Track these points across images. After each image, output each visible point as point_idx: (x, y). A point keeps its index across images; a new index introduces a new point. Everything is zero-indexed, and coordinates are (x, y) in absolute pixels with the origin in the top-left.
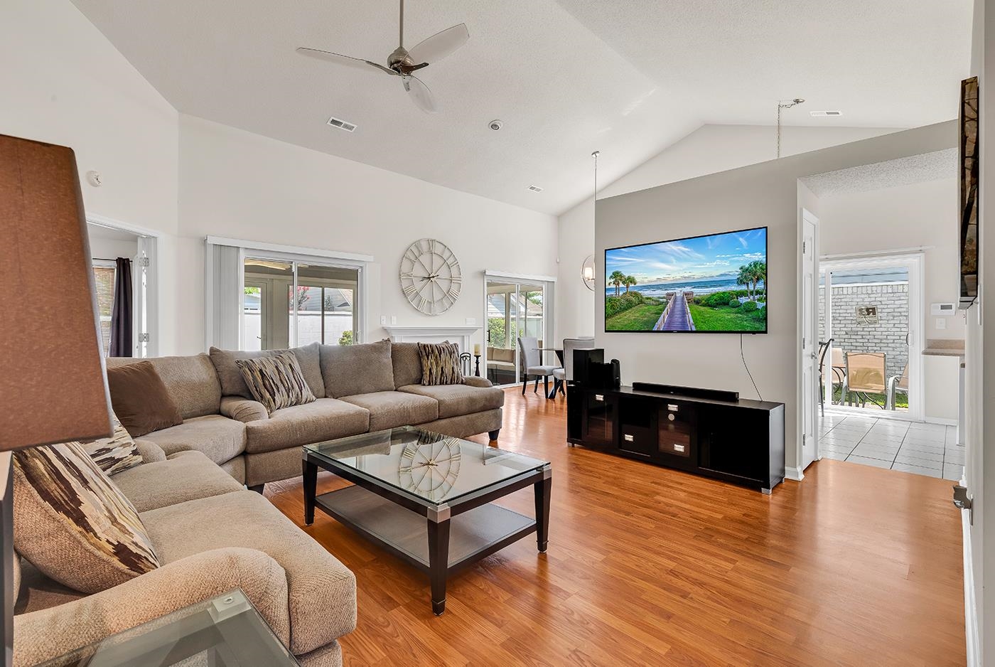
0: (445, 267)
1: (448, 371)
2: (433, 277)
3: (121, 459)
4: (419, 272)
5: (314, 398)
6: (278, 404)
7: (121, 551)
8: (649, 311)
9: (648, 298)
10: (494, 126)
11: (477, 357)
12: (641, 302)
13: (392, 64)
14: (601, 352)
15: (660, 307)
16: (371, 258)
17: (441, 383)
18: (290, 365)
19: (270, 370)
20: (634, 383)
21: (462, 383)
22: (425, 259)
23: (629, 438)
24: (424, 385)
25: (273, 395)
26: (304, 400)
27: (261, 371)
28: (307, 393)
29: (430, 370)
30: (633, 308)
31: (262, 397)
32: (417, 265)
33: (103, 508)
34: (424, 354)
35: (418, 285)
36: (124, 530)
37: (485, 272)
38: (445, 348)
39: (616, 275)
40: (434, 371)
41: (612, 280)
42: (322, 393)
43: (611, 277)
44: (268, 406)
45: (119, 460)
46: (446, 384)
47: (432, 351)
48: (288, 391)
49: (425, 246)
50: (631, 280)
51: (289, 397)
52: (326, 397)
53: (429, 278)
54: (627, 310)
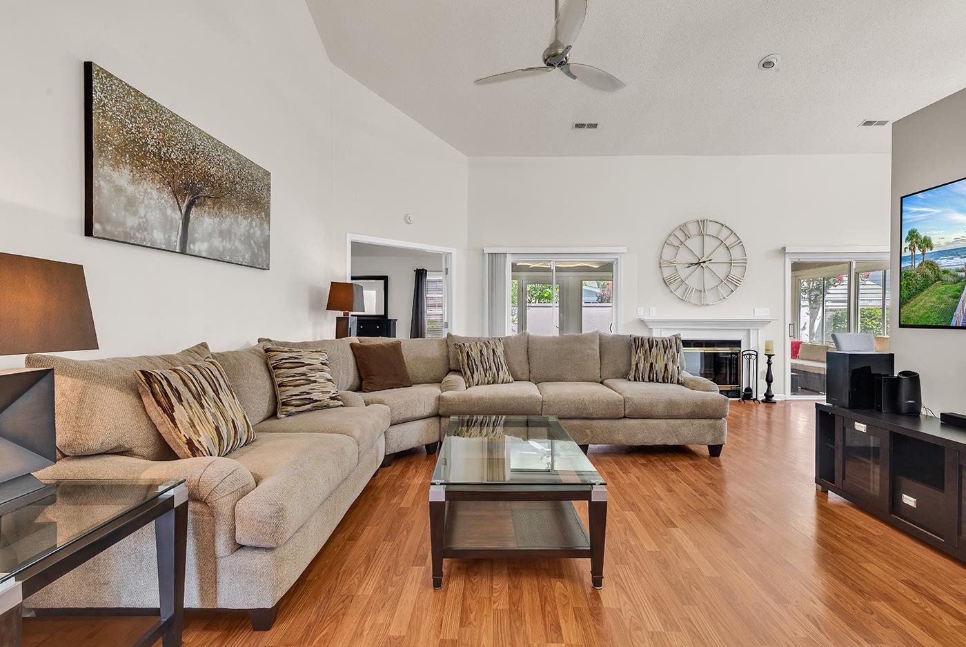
0: (722, 249)
1: (659, 367)
2: (704, 262)
3: (320, 401)
4: (684, 257)
5: (511, 379)
6: (476, 380)
7: (190, 443)
8: (945, 292)
9: (945, 272)
10: (768, 64)
11: (770, 356)
12: (938, 278)
13: (545, 60)
14: (890, 358)
15: (959, 286)
16: (624, 250)
17: (651, 380)
18: (493, 350)
19: (475, 353)
20: (941, 414)
21: (678, 383)
22: (694, 244)
23: (909, 501)
24: (629, 380)
25: (472, 374)
26: (500, 381)
27: (468, 353)
28: (504, 374)
29: (637, 365)
30: (931, 288)
31: (465, 373)
32: (682, 251)
33: (187, 417)
34: (634, 346)
35: (683, 272)
36: (197, 432)
37: (784, 249)
38: (660, 342)
39: (913, 235)
40: (641, 366)
41: (909, 243)
42: (525, 377)
43: (907, 239)
44: (467, 381)
45: (317, 401)
46: (657, 381)
47: (642, 345)
48: (486, 371)
49: (693, 229)
50: (927, 243)
51: (486, 376)
52: (530, 381)
53: (698, 264)
54: (922, 291)
